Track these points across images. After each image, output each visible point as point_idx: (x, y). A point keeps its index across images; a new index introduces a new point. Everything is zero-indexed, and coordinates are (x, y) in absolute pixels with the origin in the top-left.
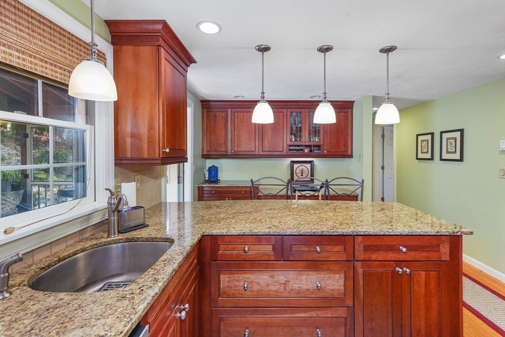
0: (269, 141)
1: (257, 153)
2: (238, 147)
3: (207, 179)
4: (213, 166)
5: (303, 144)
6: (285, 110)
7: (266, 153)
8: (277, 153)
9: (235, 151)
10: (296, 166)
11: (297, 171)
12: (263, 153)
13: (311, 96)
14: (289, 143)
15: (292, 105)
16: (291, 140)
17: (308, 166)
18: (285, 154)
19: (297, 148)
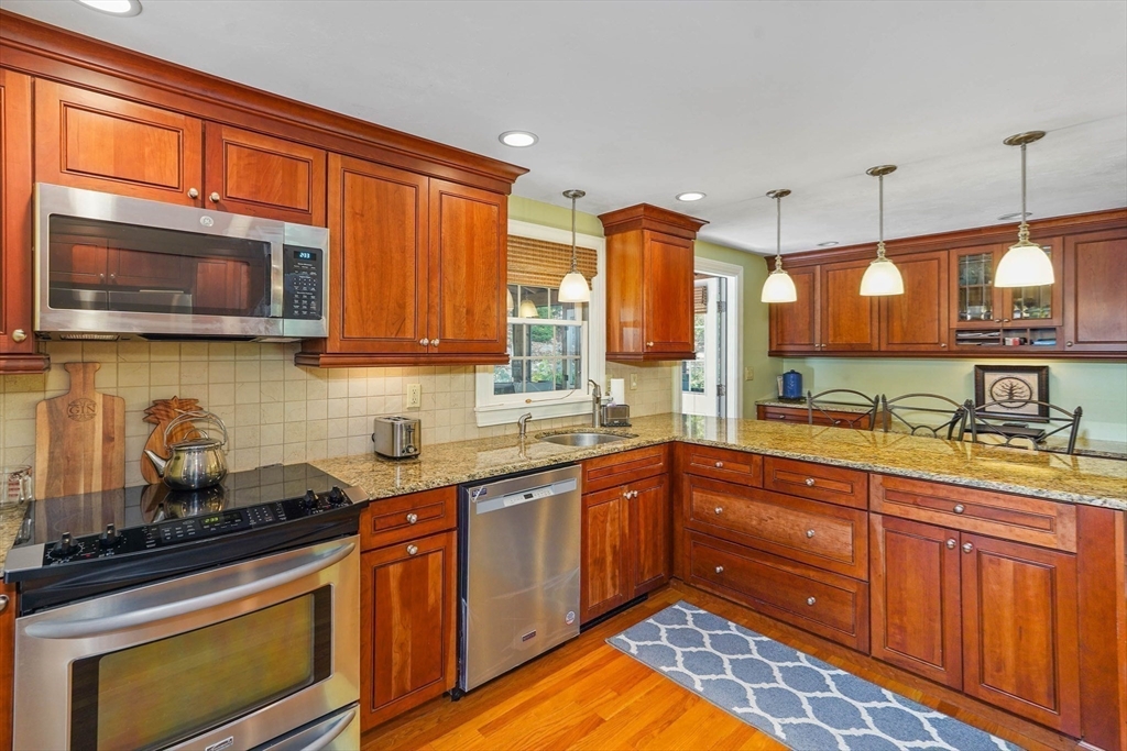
0: (905, 323)
1: (875, 347)
2: (835, 336)
3: (781, 394)
4: (793, 372)
5: (995, 325)
6: (943, 255)
7: (896, 348)
8: (923, 348)
9: (828, 345)
10: (990, 378)
11: (994, 389)
12: (891, 348)
13: (1002, 215)
14: (955, 324)
15: (961, 240)
16: (962, 318)
17: (1033, 379)
18: (946, 349)
19: (982, 336)
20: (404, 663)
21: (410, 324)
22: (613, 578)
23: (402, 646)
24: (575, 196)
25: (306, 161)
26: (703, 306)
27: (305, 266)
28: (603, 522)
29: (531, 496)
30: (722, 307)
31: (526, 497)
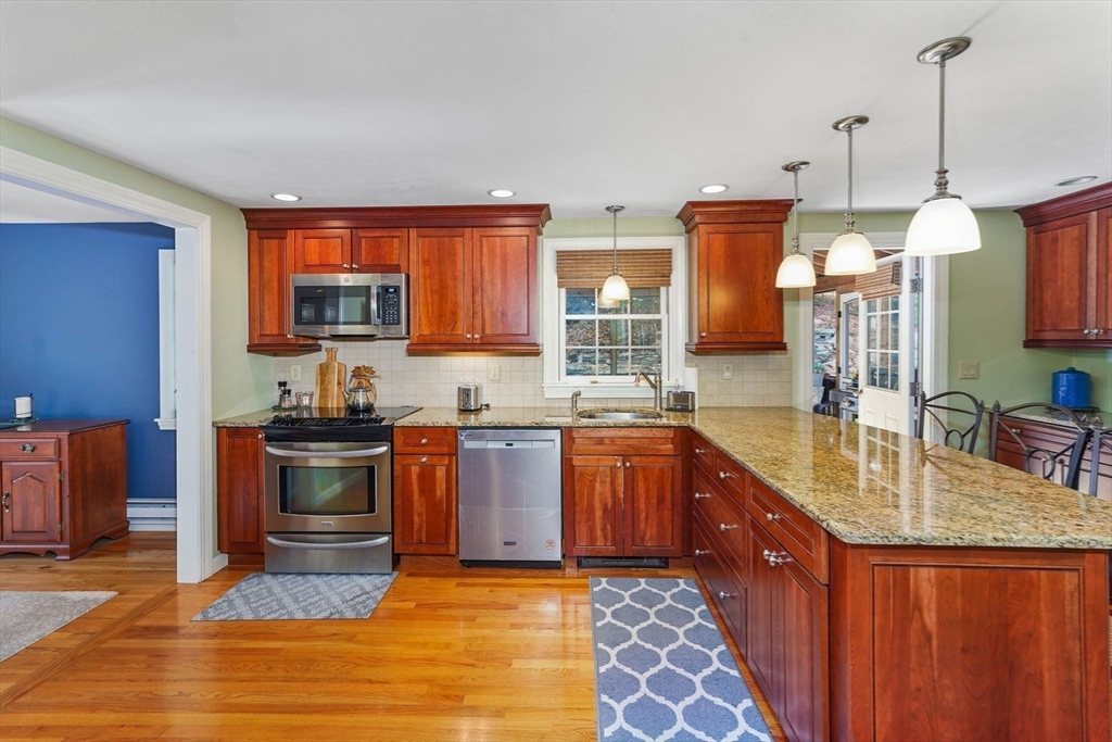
4: (1071, 370)
9: (1106, 331)
20: (421, 526)
21: (460, 325)
22: (604, 529)
23: (420, 515)
24: (616, 210)
25: (398, 237)
26: (896, 286)
27: (391, 296)
28: (591, 481)
29: (511, 445)
30: (917, 286)
31: (507, 445)
